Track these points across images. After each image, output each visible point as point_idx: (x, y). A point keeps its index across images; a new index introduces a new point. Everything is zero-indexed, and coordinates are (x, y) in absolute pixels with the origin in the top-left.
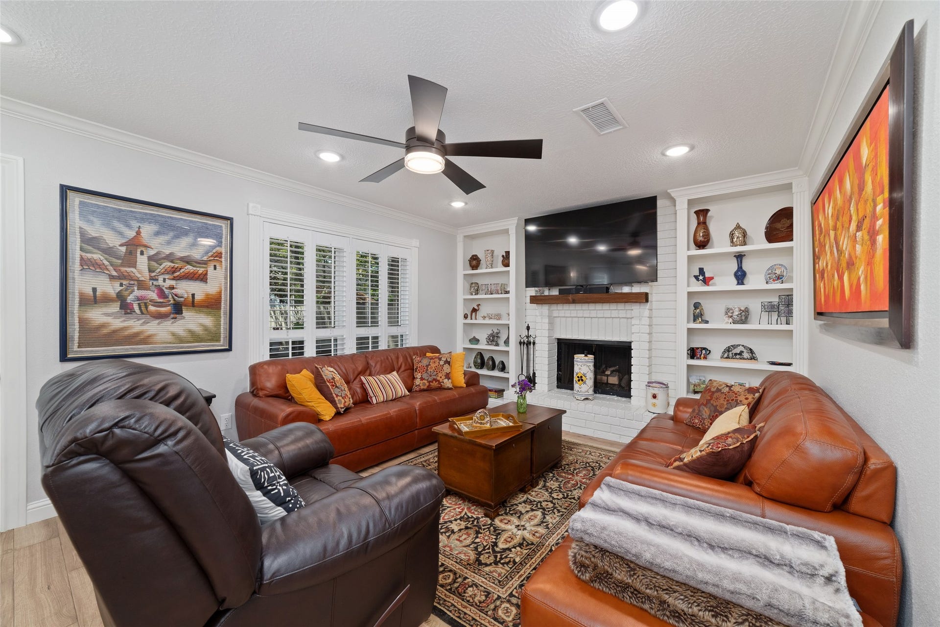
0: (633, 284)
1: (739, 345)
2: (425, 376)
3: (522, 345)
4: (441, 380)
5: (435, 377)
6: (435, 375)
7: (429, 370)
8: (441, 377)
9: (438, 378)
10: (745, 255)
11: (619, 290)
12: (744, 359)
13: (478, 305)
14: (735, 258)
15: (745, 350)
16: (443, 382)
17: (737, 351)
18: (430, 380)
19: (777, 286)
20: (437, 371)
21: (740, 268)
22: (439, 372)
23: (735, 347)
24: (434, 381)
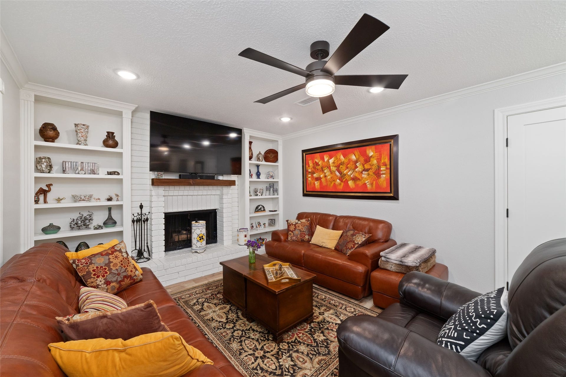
0: (224, 175)
1: (260, 205)
2: (110, 277)
3: (135, 223)
4: (133, 275)
5: (125, 274)
6: (125, 271)
7: (114, 269)
8: (131, 271)
9: (129, 273)
10: (260, 165)
11: (221, 178)
12: (262, 211)
13: (49, 186)
14: (256, 167)
15: (262, 207)
16: (135, 276)
17: (259, 208)
18: (119, 279)
19: (271, 180)
20: (125, 267)
21: (258, 171)
22: (127, 266)
23: (259, 206)
24: (126, 279)
